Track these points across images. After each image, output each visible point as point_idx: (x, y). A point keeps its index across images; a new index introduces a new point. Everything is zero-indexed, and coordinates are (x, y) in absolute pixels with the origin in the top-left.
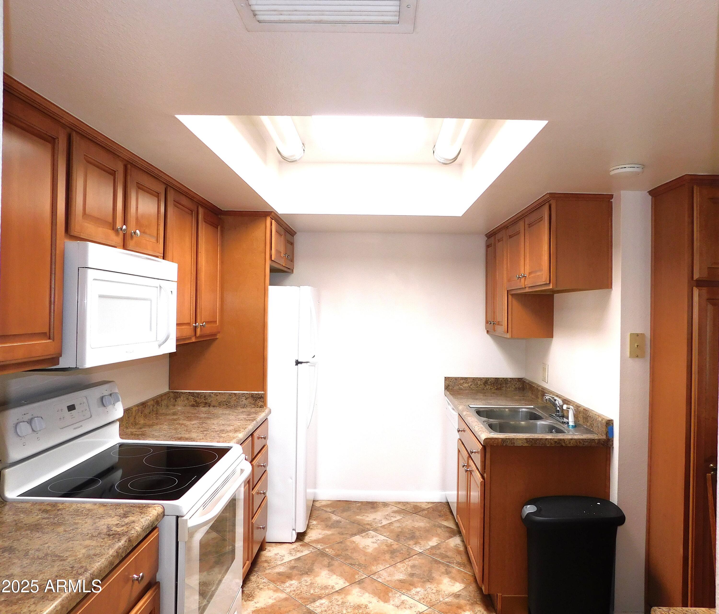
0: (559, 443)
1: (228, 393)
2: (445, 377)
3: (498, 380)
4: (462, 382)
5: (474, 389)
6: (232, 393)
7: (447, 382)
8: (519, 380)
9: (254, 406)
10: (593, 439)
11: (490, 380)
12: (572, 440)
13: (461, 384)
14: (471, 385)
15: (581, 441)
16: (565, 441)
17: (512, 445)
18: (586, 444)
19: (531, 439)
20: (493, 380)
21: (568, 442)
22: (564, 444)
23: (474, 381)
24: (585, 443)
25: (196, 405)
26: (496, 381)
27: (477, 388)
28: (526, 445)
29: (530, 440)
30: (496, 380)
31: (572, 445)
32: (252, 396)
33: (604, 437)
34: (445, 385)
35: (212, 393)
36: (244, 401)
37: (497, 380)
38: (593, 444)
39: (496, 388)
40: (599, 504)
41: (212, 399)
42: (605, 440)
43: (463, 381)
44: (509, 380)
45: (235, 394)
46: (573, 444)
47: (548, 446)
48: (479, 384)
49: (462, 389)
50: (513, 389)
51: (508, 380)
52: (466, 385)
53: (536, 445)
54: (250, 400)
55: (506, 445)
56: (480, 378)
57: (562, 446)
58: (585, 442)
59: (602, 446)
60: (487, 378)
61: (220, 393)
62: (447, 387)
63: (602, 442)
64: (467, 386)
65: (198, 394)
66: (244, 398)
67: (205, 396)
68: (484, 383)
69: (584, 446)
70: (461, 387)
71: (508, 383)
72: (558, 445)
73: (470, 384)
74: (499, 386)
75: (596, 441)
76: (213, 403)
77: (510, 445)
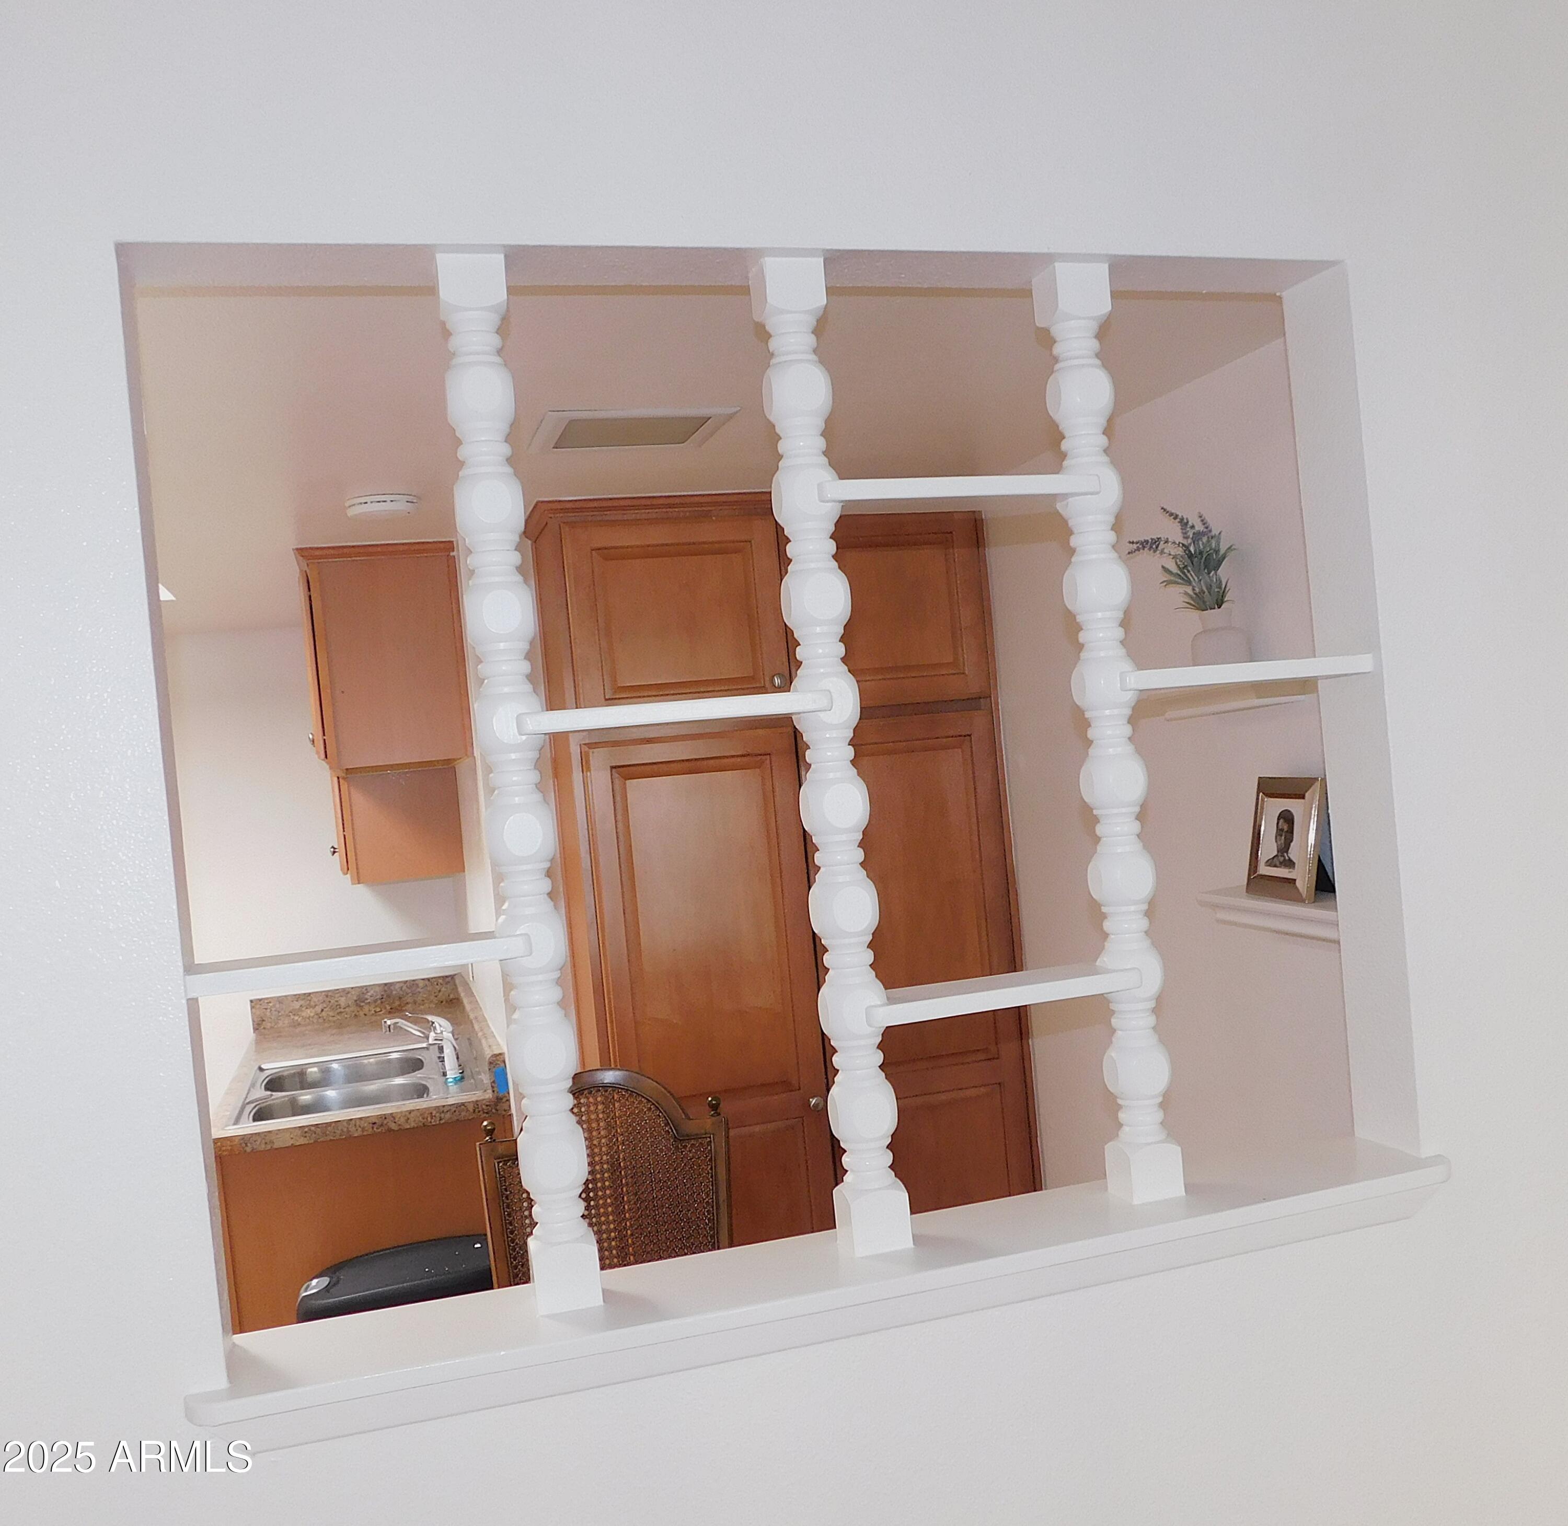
2: (251, 1001)
3: (392, 988)
4: (297, 1005)
5: (331, 1018)
7: (258, 1013)
8: (447, 979)
10: (463, 1104)
11: (372, 992)
12: (412, 1115)
13: (295, 1012)
14: (322, 1010)
15: (434, 1113)
16: (397, 1120)
17: (269, 1147)
18: (448, 1115)
19: (312, 1125)
20: (377, 989)
21: (403, 1120)
22: (394, 1127)
23: (328, 999)
24: (442, 1115)
26: (385, 991)
27: (339, 1017)
28: (302, 1141)
29: (310, 1129)
30: (386, 988)
31: (413, 1124)
33: (489, 1095)
34: (253, 1021)
37: (389, 988)
38: (463, 1114)
39: (388, 1008)
40: (478, 1245)
42: (490, 1100)
43: (302, 1002)
44: (421, 984)
46: (415, 1121)
47: (356, 1134)
48: (343, 1005)
49: (299, 1024)
50: (433, 1006)
51: (417, 985)
52: (309, 1012)
53: (328, 1138)
55: (253, 1150)
56: (344, 990)
57: (390, 1130)
58: (443, 1112)
59: (484, 1115)
60: (362, 987)
62: (258, 1024)
63: (484, 1107)
64: (312, 1014)
68: (356, 1001)
69: (442, 1121)
70: (296, 1018)
71: (420, 992)
72: (379, 1130)
73: (318, 1009)
74: (397, 1003)
75: (471, 1108)
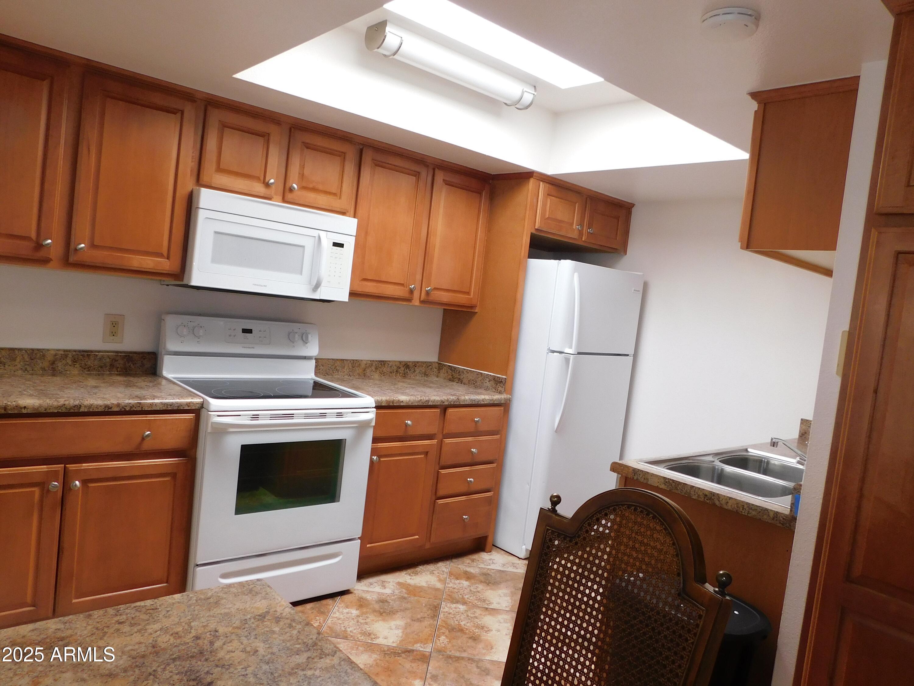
0: (710, 499)
1: (476, 372)
6: (479, 372)
7: (804, 427)
9: (494, 390)
10: (767, 510)
16: (721, 500)
17: (645, 482)
18: (754, 513)
19: (671, 479)
22: (717, 503)
24: (751, 511)
25: (452, 380)
28: (663, 487)
29: (669, 481)
31: (729, 508)
32: (494, 378)
33: (787, 512)
34: (800, 431)
35: (465, 369)
36: (488, 384)
41: (464, 376)
42: (786, 515)
45: (481, 373)
46: (731, 506)
47: (694, 497)
53: (676, 491)
54: (492, 383)
55: (637, 479)
57: (714, 504)
58: (751, 509)
59: (780, 525)
61: (470, 370)
63: (781, 519)
65: (455, 368)
66: (488, 379)
67: (460, 372)
69: (749, 515)
72: (708, 501)
76: (465, 381)
77: (642, 480)
